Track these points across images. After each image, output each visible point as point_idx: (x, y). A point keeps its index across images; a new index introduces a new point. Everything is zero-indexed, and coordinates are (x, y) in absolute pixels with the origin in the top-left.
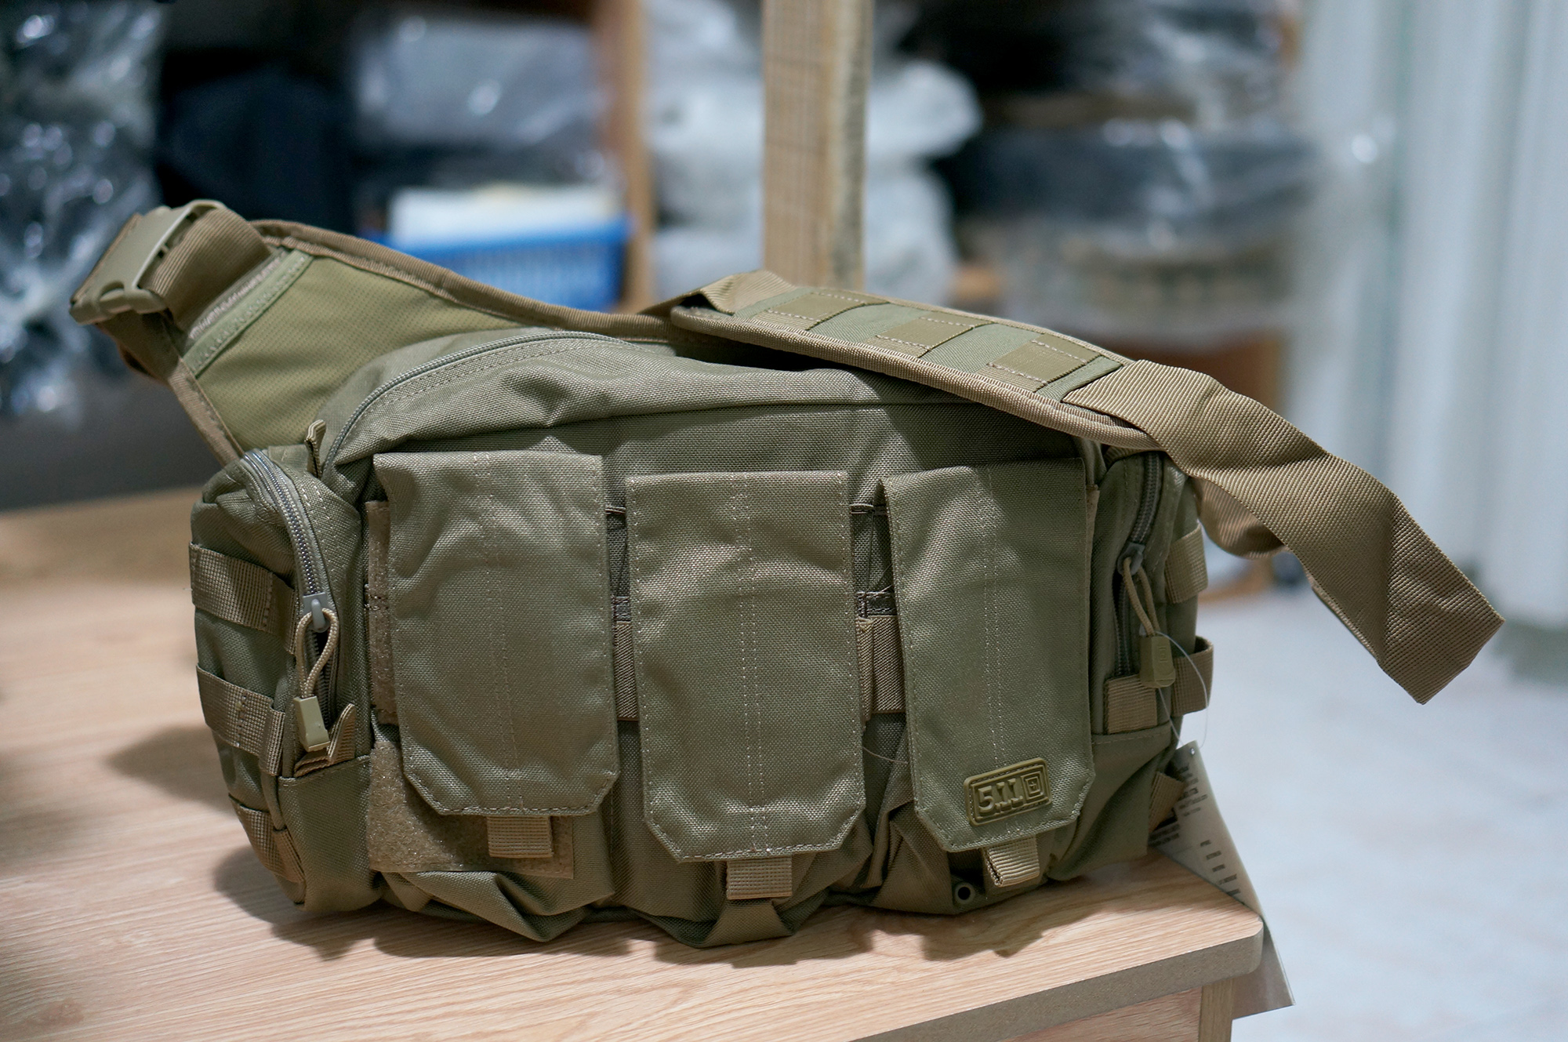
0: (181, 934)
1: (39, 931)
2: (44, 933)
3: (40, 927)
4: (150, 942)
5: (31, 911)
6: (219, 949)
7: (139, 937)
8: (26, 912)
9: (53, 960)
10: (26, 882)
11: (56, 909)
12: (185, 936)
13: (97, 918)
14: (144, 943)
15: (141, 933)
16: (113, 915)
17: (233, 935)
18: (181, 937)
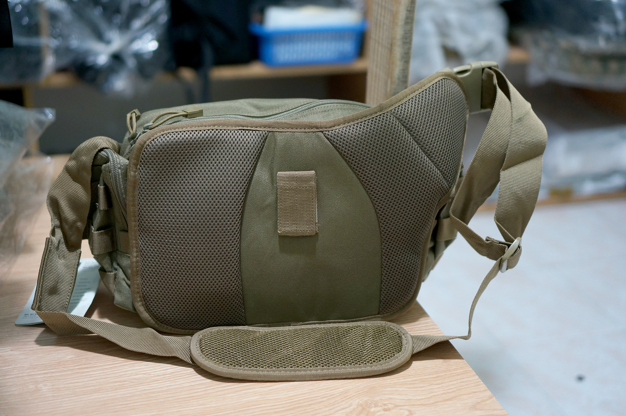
0: (62, 386)
1: (8, 377)
2: (9, 378)
3: (9, 375)
4: (49, 389)
5: (8, 366)
6: (75, 396)
7: (45, 385)
8: (5, 366)
9: (7, 394)
10: (11, 350)
11: (18, 366)
12: (64, 387)
13: (33, 373)
14: (47, 389)
15: (47, 384)
16: (39, 372)
17: (83, 389)
18: (62, 388)
